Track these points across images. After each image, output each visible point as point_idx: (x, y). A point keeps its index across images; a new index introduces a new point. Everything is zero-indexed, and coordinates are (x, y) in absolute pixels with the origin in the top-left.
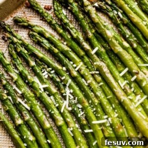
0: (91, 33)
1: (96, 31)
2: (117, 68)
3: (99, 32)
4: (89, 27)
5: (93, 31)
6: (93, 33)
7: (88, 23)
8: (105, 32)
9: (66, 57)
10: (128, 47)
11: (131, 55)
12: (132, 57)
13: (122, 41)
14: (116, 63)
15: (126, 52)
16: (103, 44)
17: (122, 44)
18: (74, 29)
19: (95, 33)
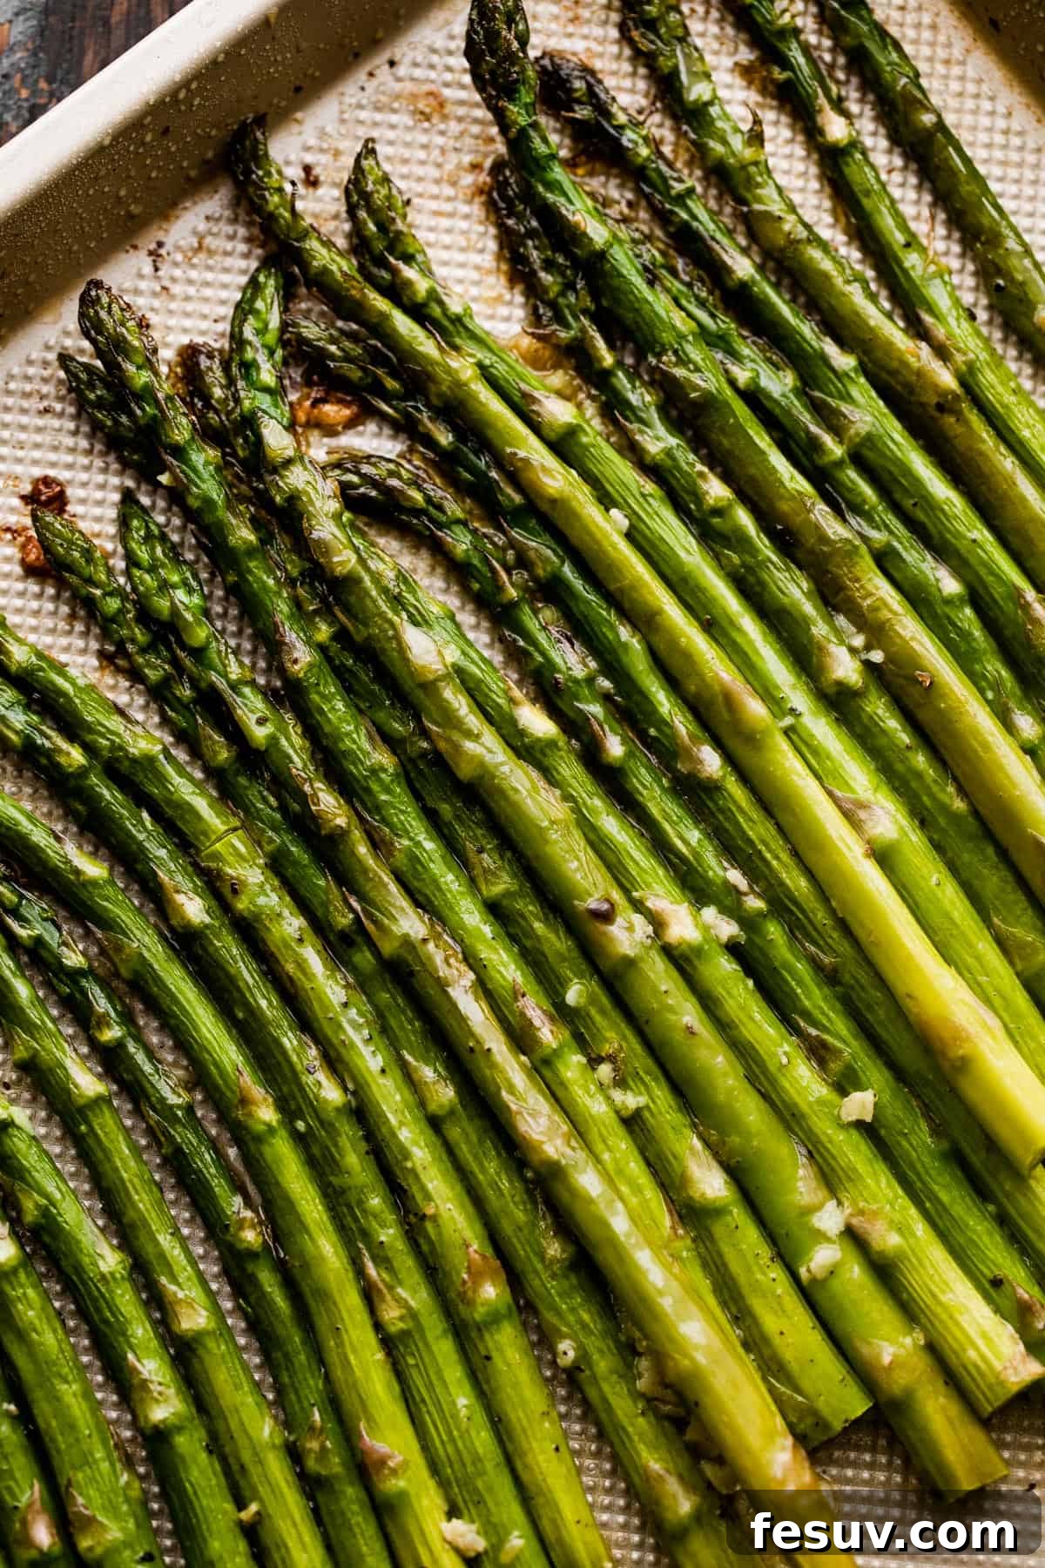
0: (309, 642)
1: (341, 636)
2: (473, 882)
3: (358, 638)
4: (297, 603)
5: (324, 632)
6: (322, 649)
7: (291, 582)
8: (397, 637)
9: (141, 799)
10: (552, 744)
11: (568, 797)
12: (577, 810)
13: (512, 700)
14: (470, 847)
15: (535, 774)
16: (381, 716)
17: (513, 722)
18: (247, 690)
19: (335, 647)
